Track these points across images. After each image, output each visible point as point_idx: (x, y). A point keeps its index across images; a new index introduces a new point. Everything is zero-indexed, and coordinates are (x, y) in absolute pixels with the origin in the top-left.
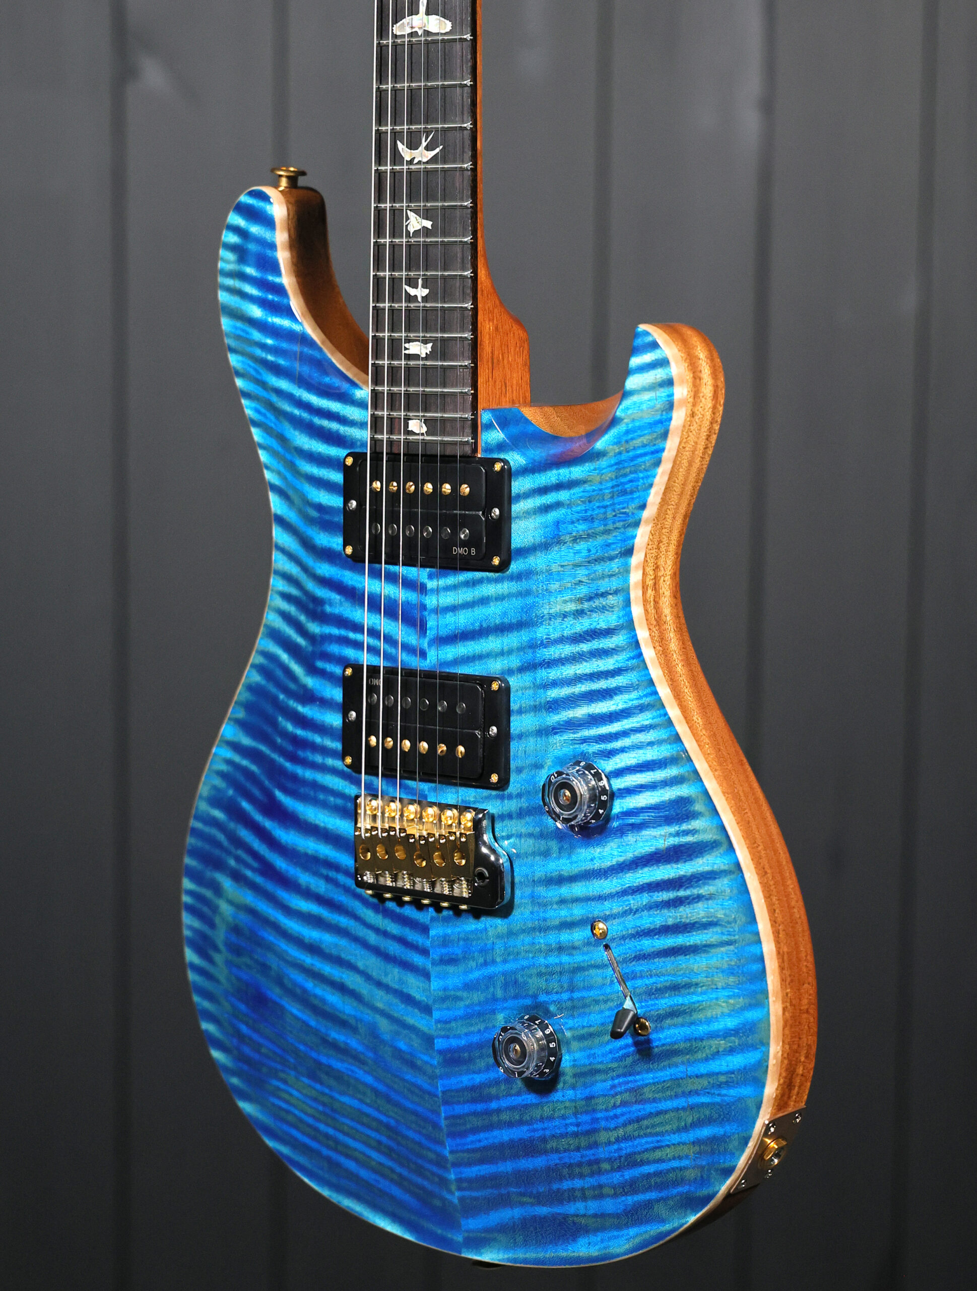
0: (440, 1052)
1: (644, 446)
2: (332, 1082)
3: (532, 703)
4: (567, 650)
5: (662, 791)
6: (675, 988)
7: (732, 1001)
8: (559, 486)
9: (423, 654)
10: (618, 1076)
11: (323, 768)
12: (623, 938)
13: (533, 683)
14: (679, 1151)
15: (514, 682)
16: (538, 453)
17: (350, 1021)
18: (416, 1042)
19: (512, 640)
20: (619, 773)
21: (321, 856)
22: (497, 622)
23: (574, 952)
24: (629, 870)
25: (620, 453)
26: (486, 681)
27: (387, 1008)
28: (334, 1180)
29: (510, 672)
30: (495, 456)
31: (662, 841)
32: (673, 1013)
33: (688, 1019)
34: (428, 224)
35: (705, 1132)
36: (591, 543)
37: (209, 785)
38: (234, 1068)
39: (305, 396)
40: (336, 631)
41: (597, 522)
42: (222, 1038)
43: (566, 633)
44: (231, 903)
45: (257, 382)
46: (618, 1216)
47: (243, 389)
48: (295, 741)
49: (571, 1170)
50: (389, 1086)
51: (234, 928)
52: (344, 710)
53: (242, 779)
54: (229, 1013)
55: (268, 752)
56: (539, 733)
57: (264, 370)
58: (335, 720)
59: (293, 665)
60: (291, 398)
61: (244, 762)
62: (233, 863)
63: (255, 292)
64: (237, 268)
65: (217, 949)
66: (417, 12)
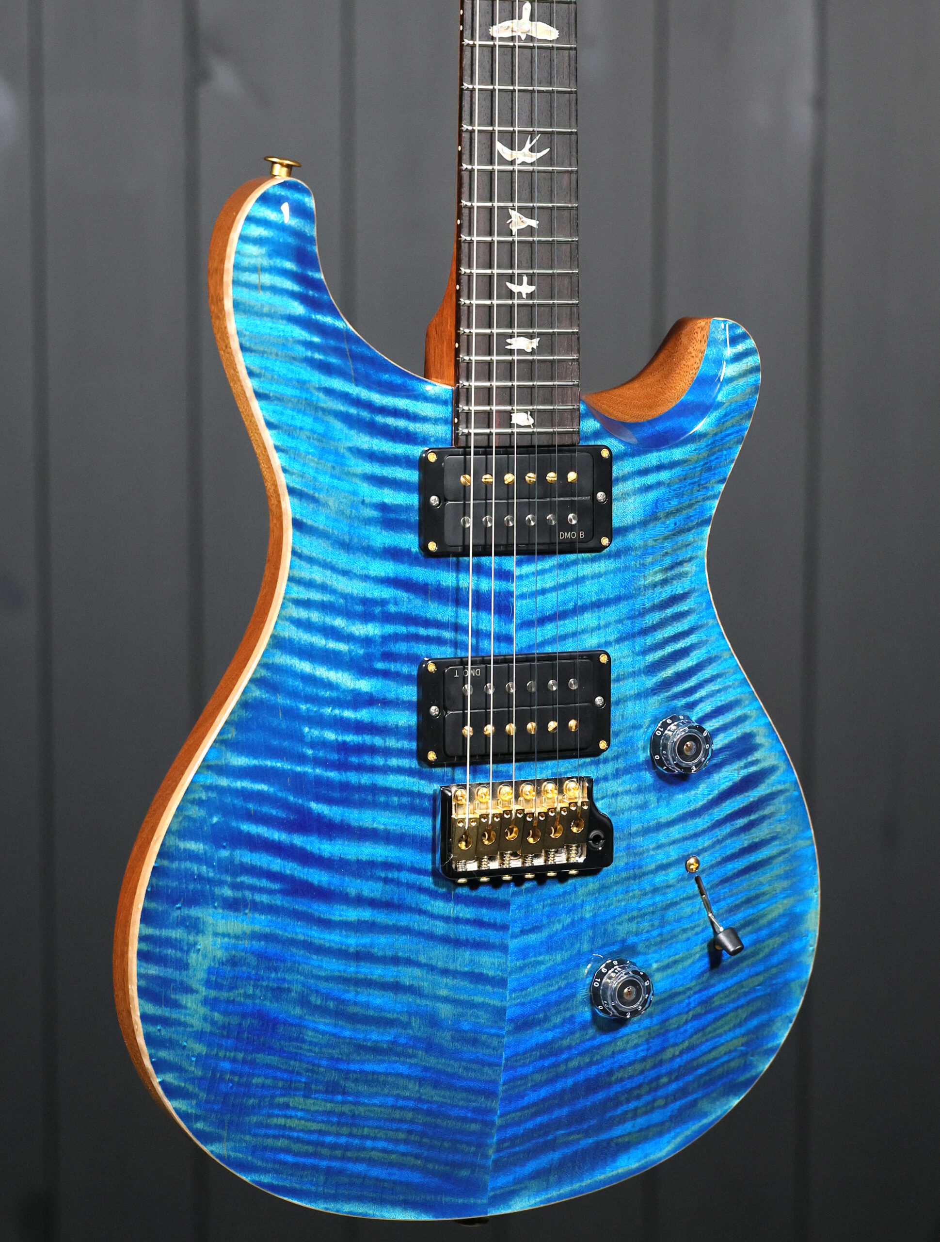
0: (511, 1020)
1: (733, 426)
3: (631, 670)
4: (655, 617)
5: (732, 731)
6: (748, 901)
8: (660, 468)
9: (509, 640)
10: (695, 993)
11: (386, 770)
12: (712, 867)
13: (633, 652)
14: (731, 1046)
15: (614, 653)
16: (634, 439)
17: (402, 1018)
18: (483, 1018)
19: (610, 614)
20: (701, 721)
21: (380, 859)
22: (594, 599)
23: (668, 890)
24: (716, 805)
26: (592, 656)
27: (452, 994)
28: (332, 1191)
29: (608, 644)
30: (601, 443)
31: (736, 775)
34: (534, 223)
35: (755, 1022)
36: (678, 517)
37: (181, 818)
38: (199, 1112)
39: (365, 394)
40: (402, 629)
41: (685, 498)
42: (183, 1085)
43: (656, 601)
44: (224, 935)
45: (288, 382)
46: (663, 1123)
47: (261, 391)
48: (343, 748)
49: (631, 1094)
50: (439, 1072)
51: (227, 961)
52: (421, 708)
53: (238, 802)
54: (199, 1056)
55: (287, 766)
56: (639, 696)
57: (309, 369)
58: (407, 719)
59: (323, 672)
60: (345, 397)
61: (239, 784)
62: (227, 892)
63: (296, 288)
64: (266, 262)
65: (188, 990)
66: (520, 18)
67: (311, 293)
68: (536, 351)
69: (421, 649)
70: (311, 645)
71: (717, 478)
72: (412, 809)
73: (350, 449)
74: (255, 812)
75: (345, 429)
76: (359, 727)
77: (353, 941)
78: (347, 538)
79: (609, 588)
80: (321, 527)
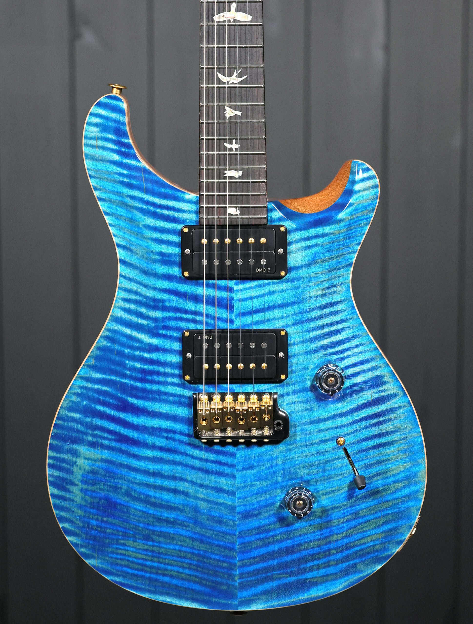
0: (239, 513)
1: (362, 216)
2: (162, 539)
3: (301, 340)
4: (318, 313)
5: (368, 374)
6: (378, 463)
7: (405, 465)
8: (316, 237)
9: (232, 322)
10: (347, 508)
11: (166, 384)
12: (353, 443)
13: (302, 330)
14: (375, 537)
15: (290, 330)
16: (301, 222)
17: (180, 507)
18: (224, 510)
19: (289, 310)
20: (347, 368)
21: (163, 427)
22: (279, 303)
23: (326, 454)
24: (356, 412)
25: (351, 220)
26: (277, 331)
27: (206, 497)
28: (153, 589)
29: (288, 326)
30: (281, 223)
31: (370, 397)
32: (377, 475)
33: (384, 476)
34: (239, 113)
35: (389, 526)
36: (331, 262)
37: (68, 401)
38: (82, 543)
39: (151, 198)
40: (173, 315)
41: (335, 252)
42: (74, 529)
43: (318, 305)
44: (89, 459)
45: (113, 192)
46: (336, 574)
47: (101, 197)
48: (144, 371)
49: (313, 557)
50: (202, 535)
51: (91, 471)
52: (183, 353)
53: (95, 395)
54: (80, 516)
55: (118, 379)
56: (306, 353)
57: (122, 186)
58: (176, 359)
59: (136, 334)
60: (141, 200)
61: (96, 387)
62: (90, 438)
63: (114, 147)
64: (100, 135)
65: (74, 484)
66: (230, 10)
67: (123, 149)
68: (240, 177)
69: (184, 325)
70: (131, 320)
71: (355, 242)
72: (180, 404)
73: (144, 226)
74: (103, 400)
75: (142, 216)
76: (151, 362)
77: (151, 467)
78: (146, 269)
79: (288, 297)
80: (134, 263)
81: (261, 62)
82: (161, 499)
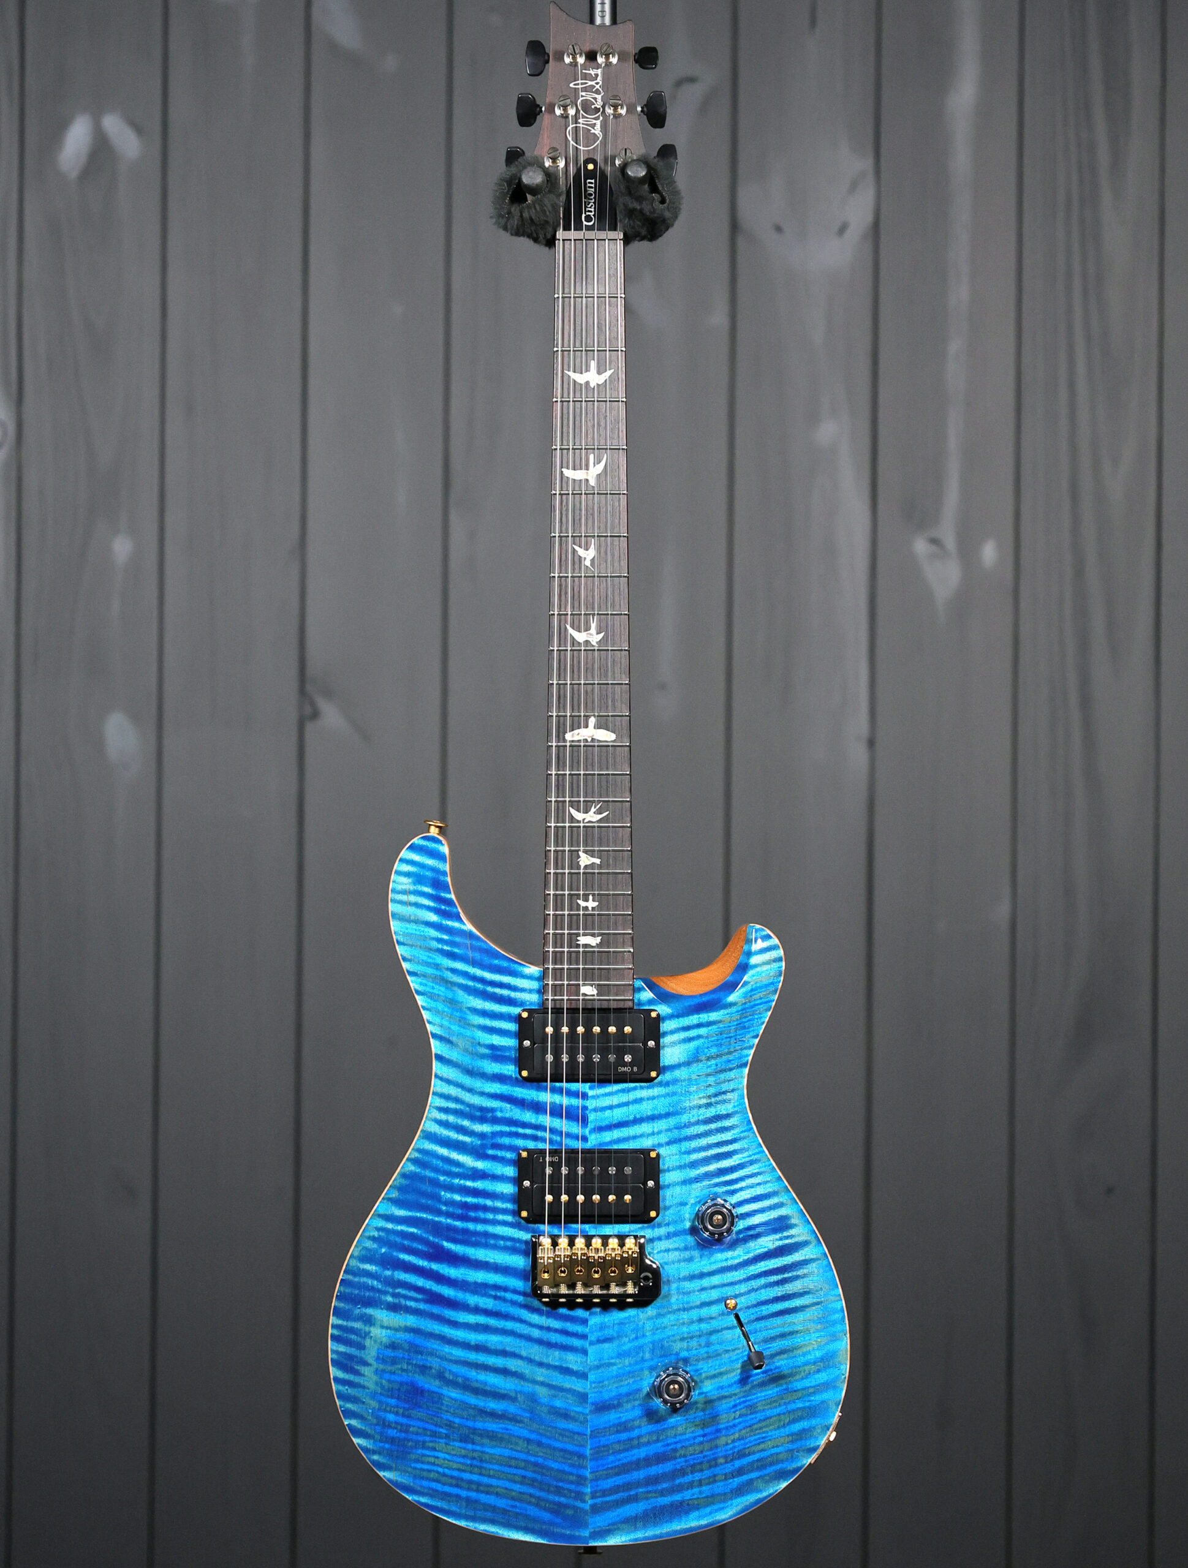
0: (593, 1404)
1: (761, 998)
2: (485, 1441)
3: (678, 1164)
4: (702, 1128)
5: (769, 1213)
6: (783, 1336)
7: (819, 1340)
8: (699, 1026)
9: (585, 1139)
10: (739, 1398)
11: (495, 1222)
12: (748, 1308)
13: (680, 1152)
14: (777, 1442)
15: (662, 1151)
16: (679, 1006)
17: (511, 1394)
18: (571, 1399)
19: (662, 1124)
20: (740, 1204)
21: (491, 1283)
22: (649, 1114)
23: (711, 1321)
24: (751, 1264)
25: (745, 1003)
26: (645, 1152)
27: (547, 1381)
29: (660, 1145)
30: (652, 1007)
31: (771, 1244)
32: (782, 1352)
33: (791, 1354)
34: (598, 861)
35: (797, 1427)
36: (718, 1060)
37: (360, 1248)
38: (375, 1448)
39: (479, 973)
40: (506, 1129)
41: (724, 1047)
42: (364, 1428)
43: (701, 1118)
44: (387, 1328)
45: (428, 964)
46: (725, 1494)
47: (411, 970)
48: (465, 1206)
49: (694, 1468)
50: (541, 1435)
51: (390, 1345)
52: (518, 1181)
53: (398, 1240)
54: (374, 1409)
55: (430, 1217)
56: (685, 1182)
57: (441, 956)
58: (508, 1189)
59: (455, 1156)
60: (466, 975)
61: (399, 1228)
62: (390, 1299)
63: (431, 904)
64: (412, 888)
65: (366, 1364)
66: (586, 726)
67: (443, 907)
68: (598, 945)
69: (520, 1143)
70: (448, 1137)
71: (752, 1034)
72: (514, 1250)
73: (469, 1009)
74: (408, 1246)
75: (466, 996)
76: (476, 1193)
77: (473, 1337)
78: (470, 1067)
79: (661, 1106)
80: (455, 1060)
81: (628, 794)
82: (486, 1384)
